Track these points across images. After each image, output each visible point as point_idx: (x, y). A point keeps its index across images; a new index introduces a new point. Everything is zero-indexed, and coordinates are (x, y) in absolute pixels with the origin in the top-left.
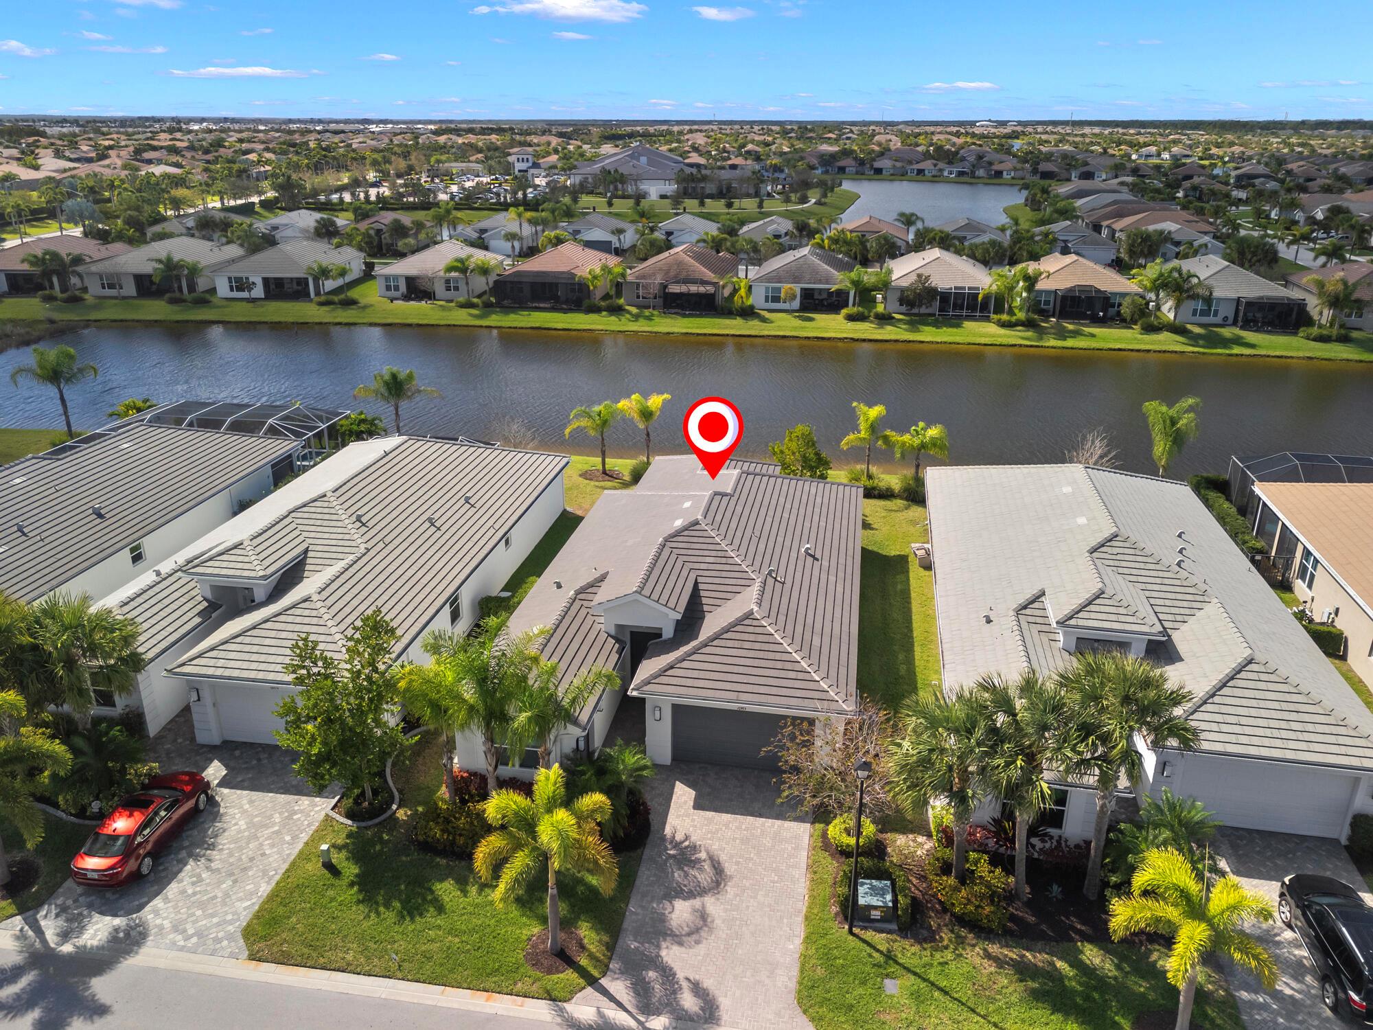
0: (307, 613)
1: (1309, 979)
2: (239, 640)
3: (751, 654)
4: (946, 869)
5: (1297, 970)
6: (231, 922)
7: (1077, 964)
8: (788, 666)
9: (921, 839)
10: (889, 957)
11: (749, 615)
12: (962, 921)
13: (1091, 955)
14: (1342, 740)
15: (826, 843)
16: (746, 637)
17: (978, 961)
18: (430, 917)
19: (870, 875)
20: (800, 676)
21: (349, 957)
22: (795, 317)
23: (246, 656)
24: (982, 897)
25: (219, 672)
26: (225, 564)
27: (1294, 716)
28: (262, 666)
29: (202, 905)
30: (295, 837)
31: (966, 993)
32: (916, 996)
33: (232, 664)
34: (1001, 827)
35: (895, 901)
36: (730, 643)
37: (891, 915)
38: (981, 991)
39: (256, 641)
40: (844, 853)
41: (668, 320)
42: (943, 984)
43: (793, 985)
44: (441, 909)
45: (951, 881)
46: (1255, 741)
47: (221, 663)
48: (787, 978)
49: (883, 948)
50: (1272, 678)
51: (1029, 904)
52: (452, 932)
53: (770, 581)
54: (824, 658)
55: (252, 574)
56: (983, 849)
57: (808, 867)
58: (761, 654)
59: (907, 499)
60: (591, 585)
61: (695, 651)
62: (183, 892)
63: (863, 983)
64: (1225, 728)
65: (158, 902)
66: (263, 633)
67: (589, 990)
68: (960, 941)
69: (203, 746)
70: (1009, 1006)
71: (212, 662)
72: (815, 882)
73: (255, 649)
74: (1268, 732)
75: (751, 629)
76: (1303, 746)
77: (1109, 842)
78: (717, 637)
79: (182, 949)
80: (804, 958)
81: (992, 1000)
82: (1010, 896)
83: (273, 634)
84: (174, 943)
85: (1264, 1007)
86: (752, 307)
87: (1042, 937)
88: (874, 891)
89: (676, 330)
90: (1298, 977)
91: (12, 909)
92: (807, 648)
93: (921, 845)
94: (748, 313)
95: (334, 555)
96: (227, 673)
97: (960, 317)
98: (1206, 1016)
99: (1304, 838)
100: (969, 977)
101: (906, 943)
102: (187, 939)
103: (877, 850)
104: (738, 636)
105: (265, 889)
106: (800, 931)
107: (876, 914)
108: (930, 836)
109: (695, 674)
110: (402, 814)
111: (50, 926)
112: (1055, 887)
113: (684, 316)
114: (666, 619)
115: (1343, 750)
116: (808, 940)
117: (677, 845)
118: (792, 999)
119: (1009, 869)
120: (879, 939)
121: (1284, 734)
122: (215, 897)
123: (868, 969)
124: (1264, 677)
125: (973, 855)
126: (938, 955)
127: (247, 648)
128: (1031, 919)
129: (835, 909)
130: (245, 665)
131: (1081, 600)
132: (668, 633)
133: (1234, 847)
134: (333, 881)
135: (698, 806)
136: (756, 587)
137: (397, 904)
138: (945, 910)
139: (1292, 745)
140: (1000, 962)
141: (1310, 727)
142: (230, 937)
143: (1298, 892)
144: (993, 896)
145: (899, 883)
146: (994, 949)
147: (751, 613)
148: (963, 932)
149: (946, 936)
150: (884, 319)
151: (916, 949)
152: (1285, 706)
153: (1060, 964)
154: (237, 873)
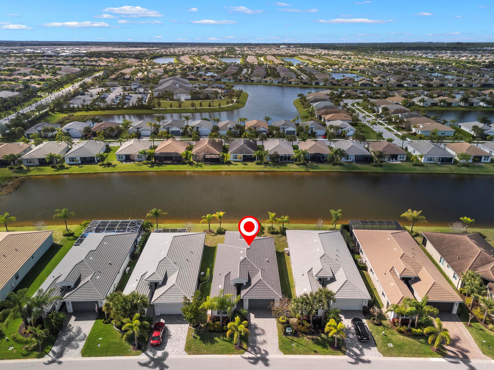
0: (175, 287)
1: (355, 335)
2: (163, 295)
3: (262, 288)
4: (299, 324)
5: (353, 334)
6: (182, 349)
7: (321, 337)
8: (269, 290)
9: (295, 319)
10: (292, 340)
11: (260, 280)
12: (303, 333)
13: (323, 335)
14: (360, 294)
15: (279, 322)
16: (260, 284)
17: (306, 339)
18: (216, 344)
19: (287, 327)
20: (272, 291)
21: (205, 352)
22: (242, 164)
23: (166, 298)
24: (306, 328)
25: (162, 302)
26: (153, 278)
27: (353, 291)
28: (170, 300)
29: (175, 346)
30: (185, 332)
31: (304, 344)
32: (297, 346)
33: (164, 300)
34: (308, 316)
35: (292, 331)
36: (258, 286)
37: (292, 333)
38: (307, 344)
39: (167, 295)
40: (283, 323)
41: (207, 166)
42: (301, 343)
43: (278, 347)
44: (217, 342)
45: (301, 326)
46: (347, 296)
47: (162, 300)
48: (277, 346)
49: (291, 339)
50: (350, 284)
51: (313, 328)
52: (220, 345)
53: (262, 270)
54: (275, 287)
55: (160, 279)
56: (305, 320)
57: (277, 326)
58: (264, 288)
59: (281, 234)
60: (228, 275)
61: (251, 288)
62: (170, 345)
63: (289, 345)
64: (342, 294)
65: (166, 347)
66: (168, 293)
67: (246, 352)
68: (303, 336)
69: (157, 316)
70: (311, 345)
71: (160, 300)
72: (279, 329)
73: (167, 296)
74: (349, 294)
75: (261, 283)
76: (354, 296)
77: (325, 317)
78: (255, 285)
79: (176, 354)
80: (279, 342)
81: (308, 345)
82: (310, 327)
83: (170, 293)
84: (174, 354)
85: (348, 340)
86: (230, 161)
87: (316, 334)
88: (289, 330)
89: (209, 170)
90: (353, 335)
91: (141, 352)
92: (272, 285)
93: (295, 320)
94: (229, 163)
95: (173, 272)
96: (164, 302)
97: (286, 163)
98: (340, 343)
99: (356, 310)
100: (305, 342)
101: (295, 337)
102: (176, 353)
103: (288, 322)
104: (259, 284)
105: (185, 342)
106: (278, 338)
107: (289, 333)
108: (296, 318)
109: (252, 293)
110: (202, 325)
111: (151, 354)
112: (317, 325)
113: (211, 165)
114: (244, 281)
115: (360, 296)
116: (279, 339)
117: (253, 325)
118: (278, 349)
119: (310, 323)
120: (290, 337)
121: (352, 294)
122: (176, 345)
123: (289, 342)
124: (349, 284)
125: (304, 321)
126: (300, 339)
127: (166, 296)
128: (314, 331)
129: (282, 333)
130: (167, 300)
131: (319, 271)
132: (245, 284)
133: (345, 313)
134: (196, 339)
135: (255, 318)
136: (260, 272)
137: (209, 342)
138: (300, 331)
139: (353, 296)
140: (309, 339)
141: (356, 292)
142: (183, 351)
143: (354, 321)
144: (307, 328)
145: (292, 328)
146: (308, 336)
147: (261, 279)
148: (303, 334)
149: (300, 335)
150: (266, 164)
151: (296, 338)
152: (352, 289)
153: (318, 338)
154: (178, 340)
